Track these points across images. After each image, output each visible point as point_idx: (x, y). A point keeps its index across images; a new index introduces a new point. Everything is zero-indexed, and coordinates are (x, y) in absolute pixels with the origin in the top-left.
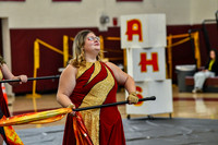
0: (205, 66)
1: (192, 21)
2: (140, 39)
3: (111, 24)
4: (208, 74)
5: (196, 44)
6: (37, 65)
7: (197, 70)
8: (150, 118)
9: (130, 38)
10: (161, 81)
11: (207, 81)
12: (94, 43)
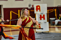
0: (58, 18)
1: (54, 6)
2: (40, 11)
3: (32, 7)
4: (59, 20)
5: (56, 12)
6: (11, 18)
7: (56, 19)
8: (43, 33)
9: (37, 11)
10: (46, 22)
11: (59, 22)
12: (27, 12)
